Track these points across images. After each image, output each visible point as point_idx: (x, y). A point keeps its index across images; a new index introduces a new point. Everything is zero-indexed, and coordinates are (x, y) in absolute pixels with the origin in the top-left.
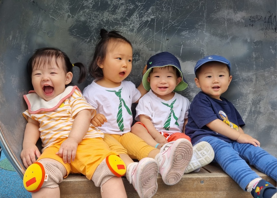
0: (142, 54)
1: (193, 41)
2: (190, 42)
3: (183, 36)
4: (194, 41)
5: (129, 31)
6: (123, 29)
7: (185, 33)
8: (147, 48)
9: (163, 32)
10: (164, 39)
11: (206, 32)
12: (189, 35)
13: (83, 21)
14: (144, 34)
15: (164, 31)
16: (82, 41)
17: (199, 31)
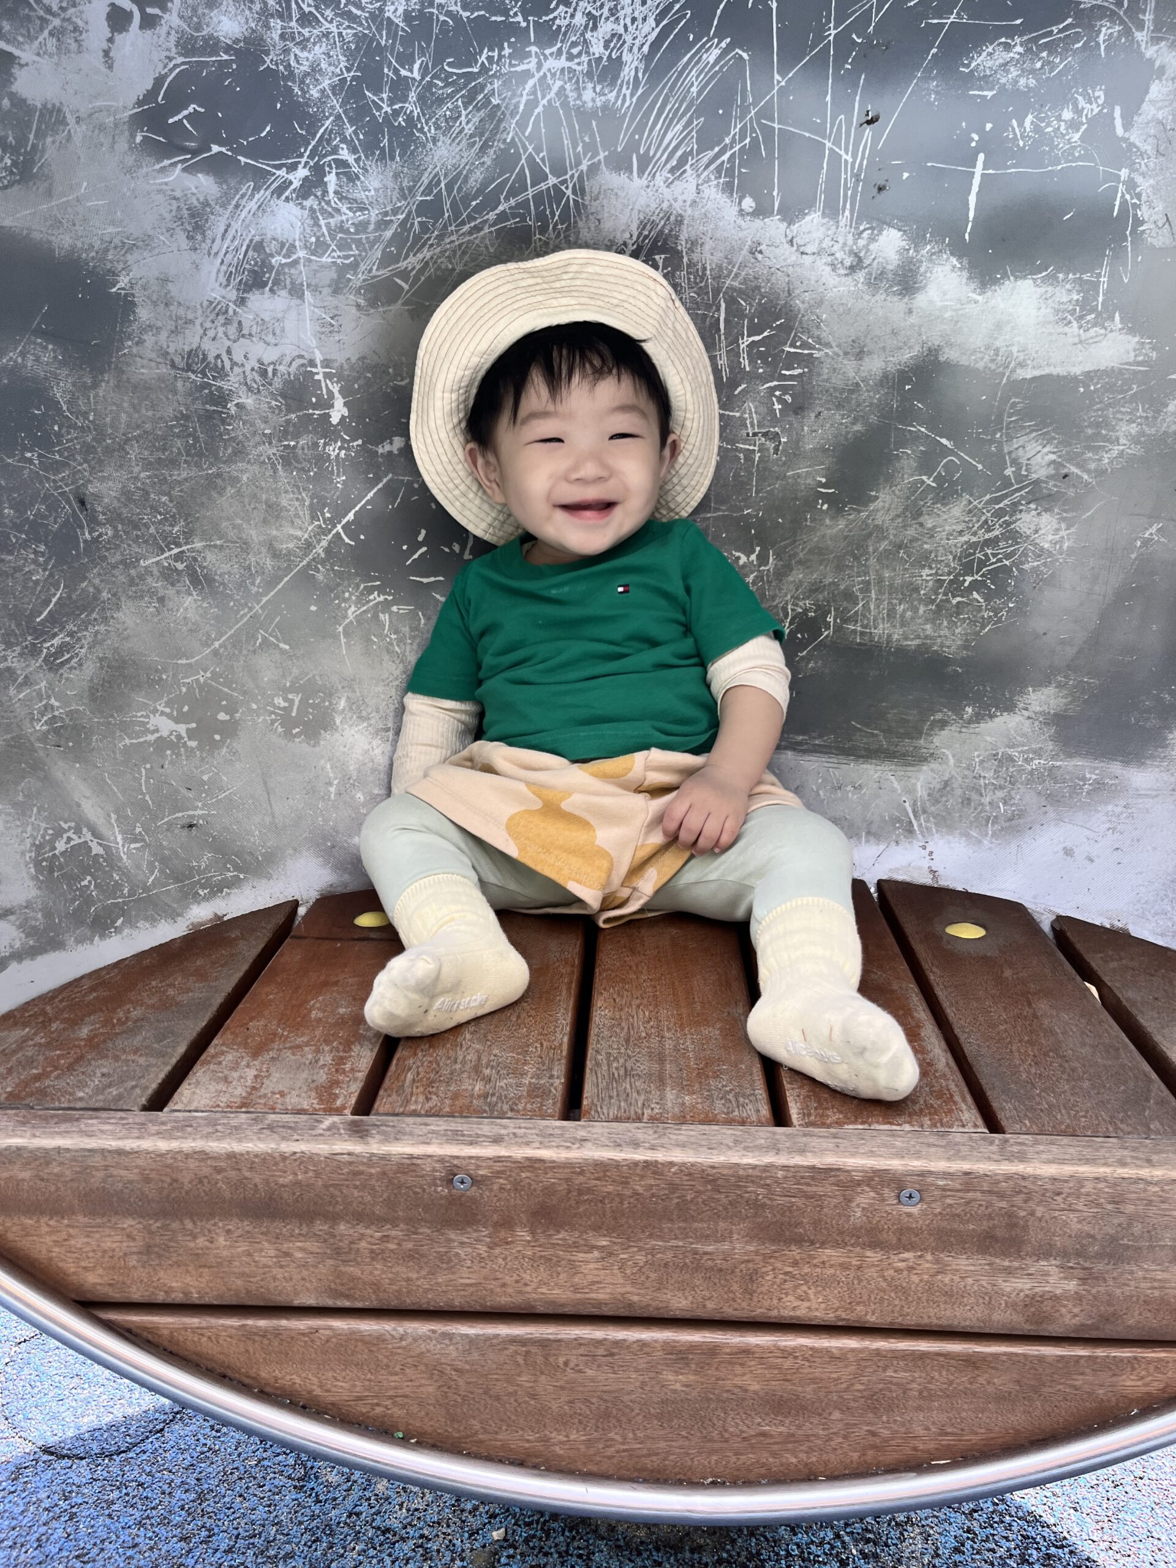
0: (694, 244)
1: (1059, 118)
2: (1037, 129)
3: (986, 81)
4: (1067, 115)
5: (589, 74)
6: (539, 66)
7: (1002, 56)
8: (722, 199)
9: (838, 66)
10: (849, 123)
11: (1155, 40)
12: (1033, 71)
13: (237, 41)
14: (694, 89)
15: (840, 60)
16: (257, 189)
17: (1106, 31)
